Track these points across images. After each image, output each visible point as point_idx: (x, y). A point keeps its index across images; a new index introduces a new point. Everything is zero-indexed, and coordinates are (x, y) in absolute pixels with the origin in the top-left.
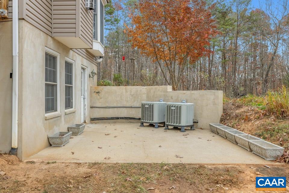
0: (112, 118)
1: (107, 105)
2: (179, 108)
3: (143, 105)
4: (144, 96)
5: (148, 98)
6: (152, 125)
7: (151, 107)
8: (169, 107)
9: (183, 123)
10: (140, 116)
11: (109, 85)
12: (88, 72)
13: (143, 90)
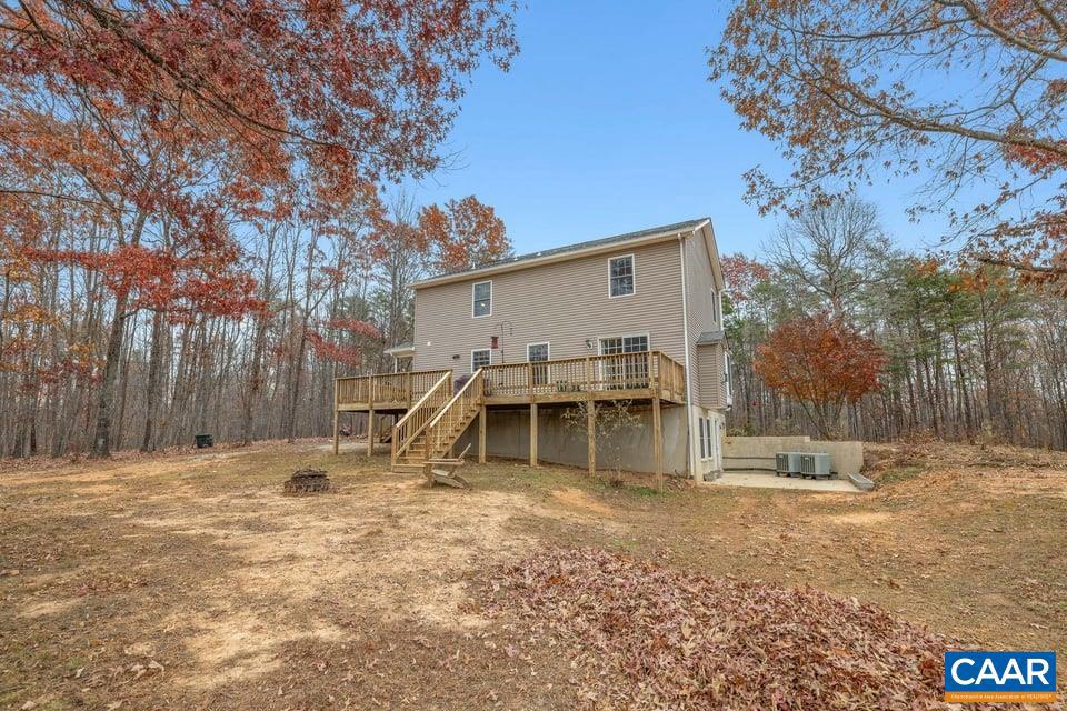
0: (746, 469)
1: (740, 456)
2: (812, 458)
3: (778, 456)
4: (780, 447)
5: (784, 449)
6: (789, 475)
7: (786, 457)
8: (803, 457)
9: (818, 472)
10: (775, 468)
11: (740, 434)
12: (719, 423)
13: (779, 440)
